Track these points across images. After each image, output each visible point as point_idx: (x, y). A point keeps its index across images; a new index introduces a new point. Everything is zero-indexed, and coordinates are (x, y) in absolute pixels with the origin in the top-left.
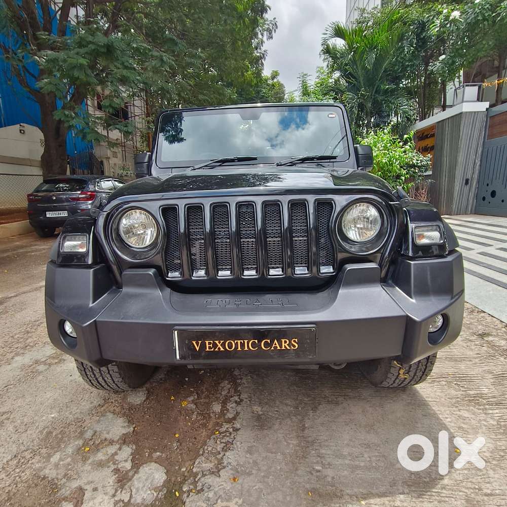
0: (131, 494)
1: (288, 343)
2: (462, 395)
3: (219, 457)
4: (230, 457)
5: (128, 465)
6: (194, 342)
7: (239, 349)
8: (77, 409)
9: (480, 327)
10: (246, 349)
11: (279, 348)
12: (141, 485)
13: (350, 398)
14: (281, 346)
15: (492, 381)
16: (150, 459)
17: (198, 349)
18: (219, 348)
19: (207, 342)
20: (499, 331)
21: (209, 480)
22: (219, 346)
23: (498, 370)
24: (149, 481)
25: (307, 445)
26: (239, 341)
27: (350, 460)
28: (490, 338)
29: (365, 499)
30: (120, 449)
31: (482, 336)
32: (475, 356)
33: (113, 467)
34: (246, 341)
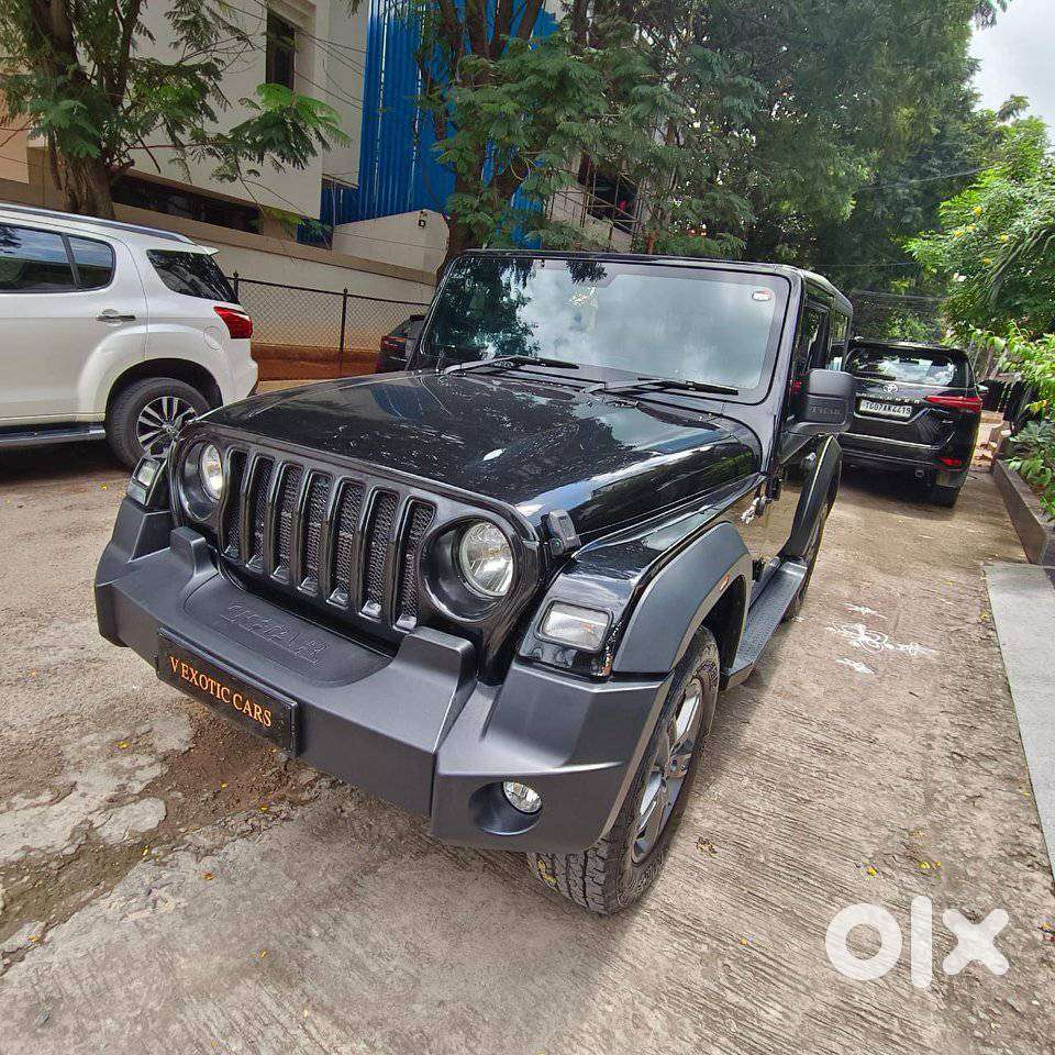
0: (106, 822)
1: (260, 712)
3: (228, 839)
6: (172, 658)
7: (212, 692)
10: (219, 696)
11: (251, 714)
12: (124, 818)
16: (163, 796)
17: (175, 669)
18: (194, 681)
19: (183, 665)
21: (184, 858)
22: (194, 677)
24: (137, 819)
26: (212, 682)
27: (366, 952)
34: (218, 685)
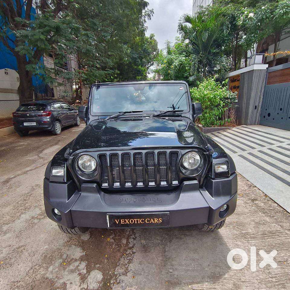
0: (88, 285)
1: (157, 220)
2: (239, 233)
3: (126, 266)
4: (132, 267)
5: (85, 271)
6: (116, 220)
7: (136, 223)
8: (57, 243)
9: (253, 195)
10: (139, 223)
11: (153, 222)
12: (92, 281)
13: (187, 236)
14: (154, 222)
15: (254, 225)
16: (94, 268)
17: (117, 223)
18: (127, 223)
19: (122, 220)
20: (261, 198)
21: (122, 278)
22: (127, 221)
23: (257, 220)
24: (95, 278)
25: (166, 260)
26: (136, 220)
27: (185, 267)
28: (257, 202)
29: (190, 285)
30: (80, 263)
31: (253, 200)
32: (248, 212)
33: (78, 272)
34: (139, 220)
